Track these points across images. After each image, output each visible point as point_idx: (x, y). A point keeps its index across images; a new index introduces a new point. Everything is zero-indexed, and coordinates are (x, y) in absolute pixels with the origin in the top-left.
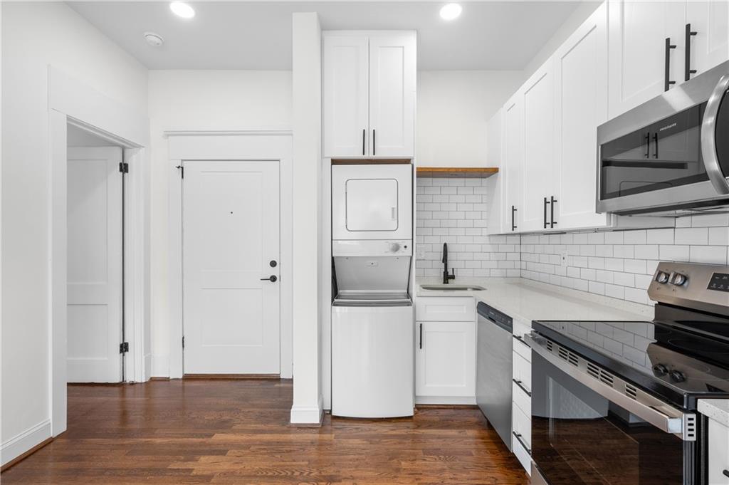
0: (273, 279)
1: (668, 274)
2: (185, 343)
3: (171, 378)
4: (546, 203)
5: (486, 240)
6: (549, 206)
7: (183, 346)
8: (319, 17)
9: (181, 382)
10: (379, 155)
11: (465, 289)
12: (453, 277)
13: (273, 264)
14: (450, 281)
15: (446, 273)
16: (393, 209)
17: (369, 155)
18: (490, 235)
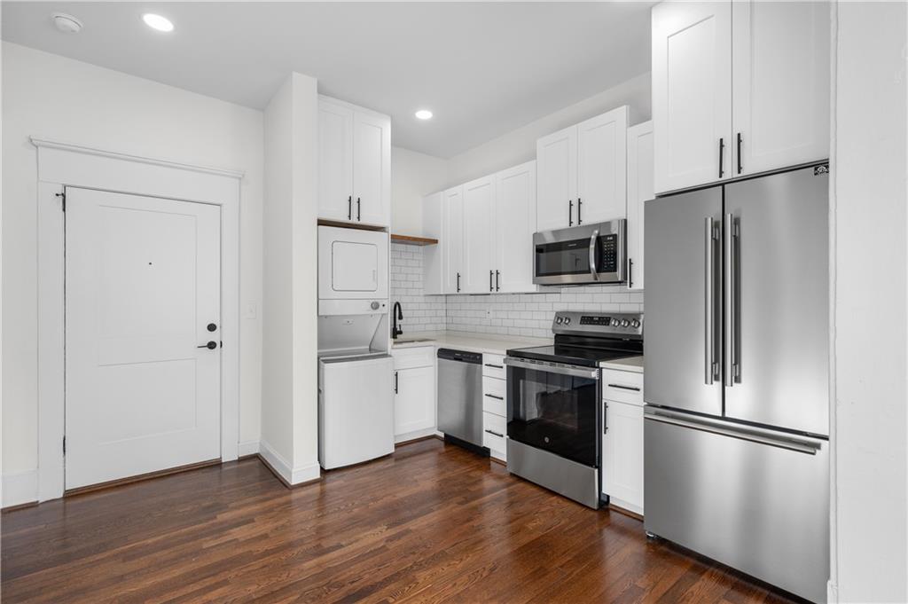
0: (212, 345)
1: (561, 317)
2: (66, 447)
3: (40, 502)
4: (491, 274)
5: (422, 299)
6: (494, 276)
7: (64, 451)
8: (318, 83)
9: (62, 502)
10: (363, 221)
11: (413, 341)
12: (401, 333)
13: (212, 328)
14: (398, 336)
15: (395, 329)
16: (374, 271)
17: (354, 220)
18: (426, 296)
